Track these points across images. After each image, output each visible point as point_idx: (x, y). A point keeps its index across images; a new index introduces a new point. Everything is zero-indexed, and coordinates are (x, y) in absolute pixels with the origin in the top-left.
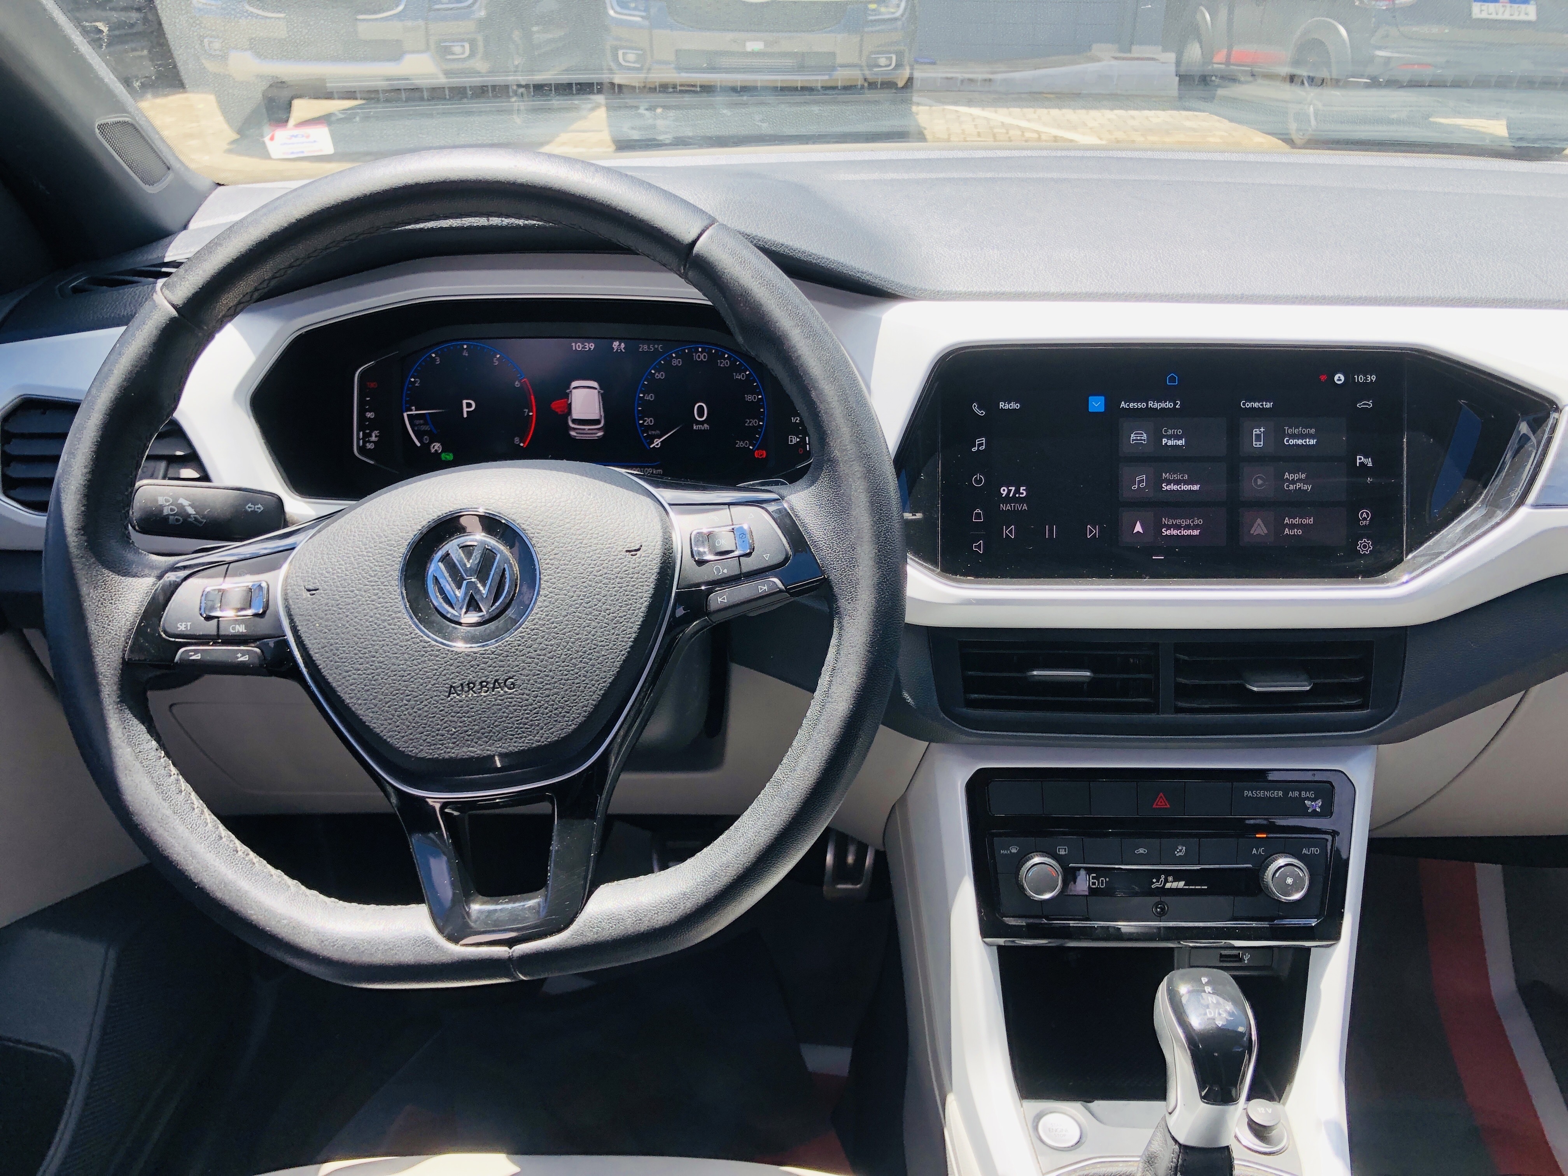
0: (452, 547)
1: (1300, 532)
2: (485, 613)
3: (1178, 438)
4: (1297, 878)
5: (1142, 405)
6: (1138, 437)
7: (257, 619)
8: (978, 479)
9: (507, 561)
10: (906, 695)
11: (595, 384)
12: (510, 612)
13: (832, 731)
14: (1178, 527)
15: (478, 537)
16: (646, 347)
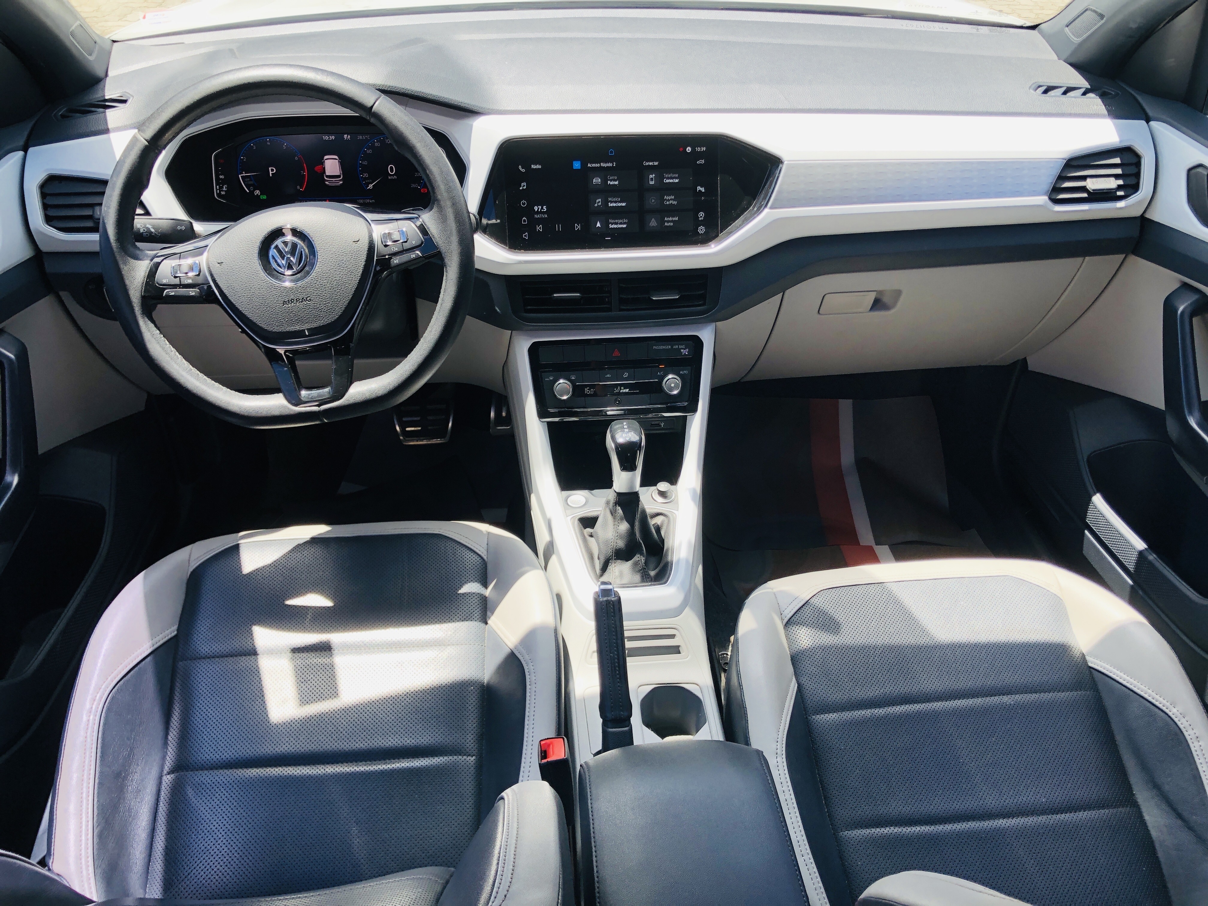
0: (279, 242)
1: (672, 224)
2: (295, 270)
3: (615, 180)
4: (676, 384)
5: (598, 165)
6: (597, 181)
7: (197, 277)
8: (524, 203)
9: (302, 247)
10: (497, 309)
11: (336, 157)
12: (307, 268)
13: (445, 315)
14: (616, 224)
15: (289, 238)
16: (361, 137)
